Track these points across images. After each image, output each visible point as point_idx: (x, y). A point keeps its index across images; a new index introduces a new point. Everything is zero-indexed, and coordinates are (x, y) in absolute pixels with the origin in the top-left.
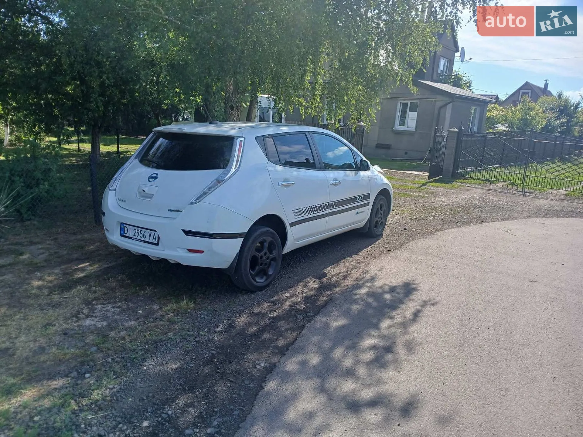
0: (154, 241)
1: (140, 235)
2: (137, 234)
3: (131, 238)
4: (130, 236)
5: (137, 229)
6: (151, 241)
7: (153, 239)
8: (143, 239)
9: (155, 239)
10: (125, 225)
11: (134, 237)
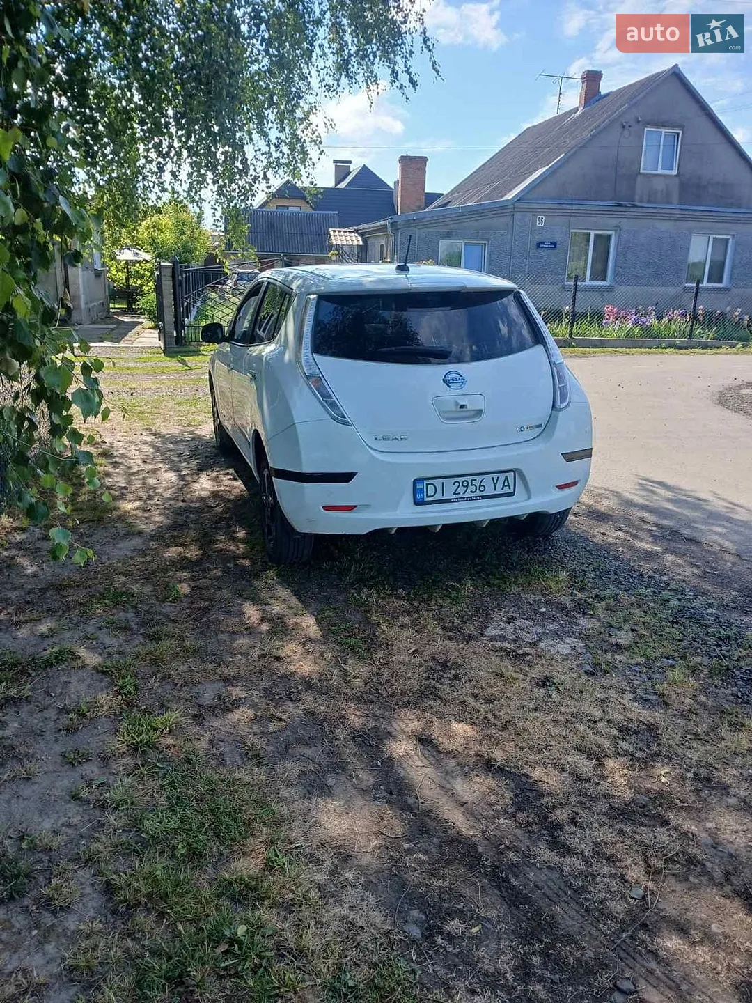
0: (506, 490)
1: (471, 488)
2: (462, 490)
3: (448, 501)
4: (444, 498)
5: (461, 480)
6: (499, 491)
7: (504, 486)
8: (478, 493)
9: (509, 486)
10: (426, 482)
11: (455, 496)
